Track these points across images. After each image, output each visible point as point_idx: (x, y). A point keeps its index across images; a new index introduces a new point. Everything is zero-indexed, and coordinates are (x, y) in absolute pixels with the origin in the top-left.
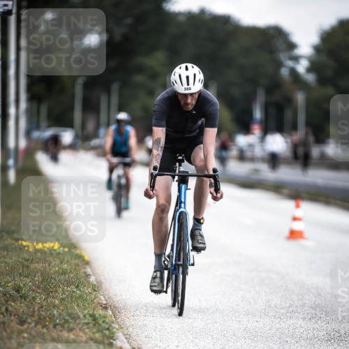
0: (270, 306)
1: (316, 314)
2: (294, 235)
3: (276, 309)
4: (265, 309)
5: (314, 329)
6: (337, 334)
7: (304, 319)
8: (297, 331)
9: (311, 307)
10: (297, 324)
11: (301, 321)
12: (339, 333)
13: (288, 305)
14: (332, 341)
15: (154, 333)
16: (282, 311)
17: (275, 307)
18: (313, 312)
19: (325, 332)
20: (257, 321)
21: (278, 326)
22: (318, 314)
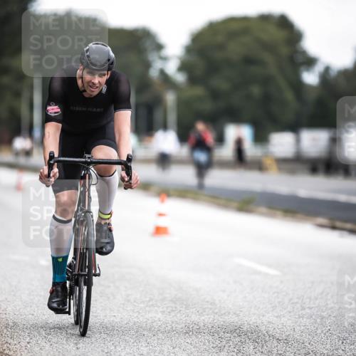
0: (129, 301)
1: (176, 308)
2: (159, 231)
3: (135, 304)
4: (124, 304)
5: (173, 322)
6: (196, 327)
7: (163, 312)
8: (155, 324)
9: (172, 301)
10: (155, 317)
11: (160, 314)
12: (198, 325)
13: (148, 299)
14: (191, 333)
15: (5, 331)
16: (142, 305)
17: (135, 301)
18: (173, 305)
19: (184, 325)
20: (114, 316)
21: (136, 320)
22: (178, 307)
